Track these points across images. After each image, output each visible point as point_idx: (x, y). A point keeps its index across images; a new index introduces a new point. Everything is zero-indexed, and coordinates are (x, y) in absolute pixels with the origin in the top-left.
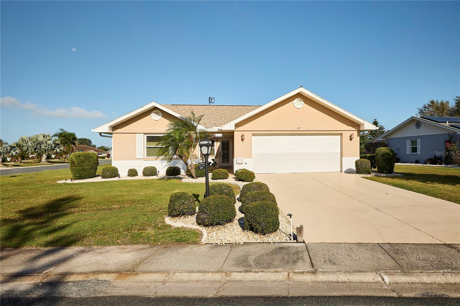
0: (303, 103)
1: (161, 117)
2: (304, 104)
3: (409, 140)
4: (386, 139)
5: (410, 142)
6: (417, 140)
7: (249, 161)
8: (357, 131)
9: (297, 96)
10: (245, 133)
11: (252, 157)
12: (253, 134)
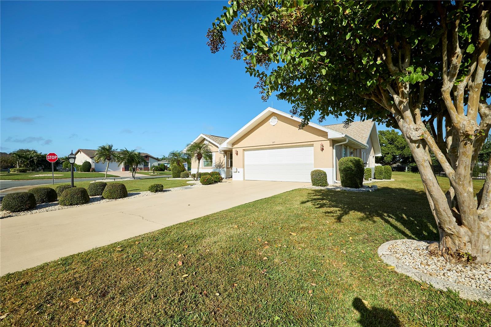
0: (277, 120)
1: (208, 143)
7: (240, 170)
8: (329, 141)
9: (273, 114)
10: (238, 149)
11: (244, 167)
12: (244, 150)
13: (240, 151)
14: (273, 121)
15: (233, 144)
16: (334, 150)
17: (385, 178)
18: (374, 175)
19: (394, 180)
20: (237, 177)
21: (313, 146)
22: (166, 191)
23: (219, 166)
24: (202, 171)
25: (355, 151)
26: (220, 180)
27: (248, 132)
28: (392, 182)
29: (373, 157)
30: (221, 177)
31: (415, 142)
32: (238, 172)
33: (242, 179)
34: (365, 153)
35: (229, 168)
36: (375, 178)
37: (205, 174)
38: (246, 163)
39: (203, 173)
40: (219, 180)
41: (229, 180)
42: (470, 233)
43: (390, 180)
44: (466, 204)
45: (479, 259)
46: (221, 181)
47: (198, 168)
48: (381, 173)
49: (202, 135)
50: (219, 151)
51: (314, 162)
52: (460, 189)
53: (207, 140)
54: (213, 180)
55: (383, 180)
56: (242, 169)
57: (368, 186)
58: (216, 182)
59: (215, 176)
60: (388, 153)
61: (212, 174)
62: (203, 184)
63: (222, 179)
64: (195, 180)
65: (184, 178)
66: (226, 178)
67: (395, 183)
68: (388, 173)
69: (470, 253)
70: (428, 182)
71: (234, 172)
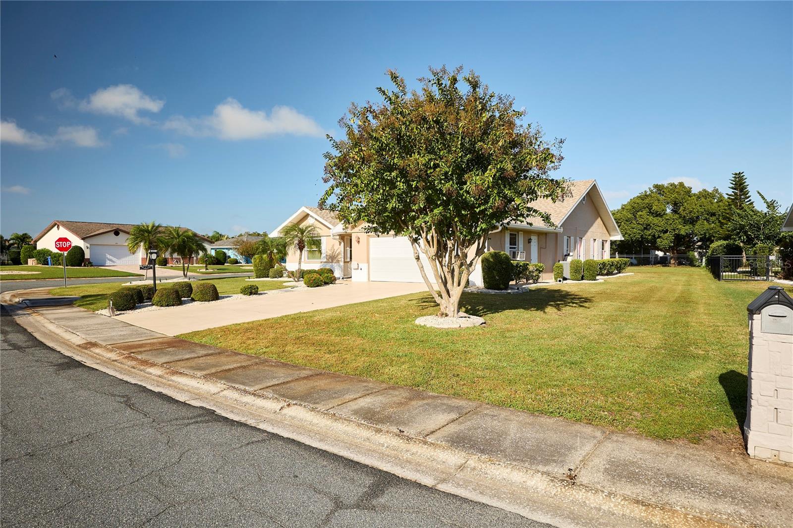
1: (315, 220)
7: (364, 266)
10: (359, 235)
11: (368, 262)
12: (368, 236)
13: (363, 237)
17: (586, 278)
18: (570, 273)
19: (602, 281)
20: (358, 276)
22: (261, 294)
23: (332, 258)
24: (306, 267)
26: (333, 280)
30: (334, 277)
32: (360, 269)
33: (366, 280)
35: (348, 262)
36: (568, 279)
37: (310, 272)
38: (371, 256)
39: (307, 271)
40: (331, 280)
41: (345, 282)
42: (446, 302)
43: (593, 281)
45: (449, 315)
46: (333, 282)
47: (300, 263)
49: (303, 209)
50: (331, 235)
53: (311, 217)
54: (322, 281)
55: (582, 281)
56: (366, 265)
58: (326, 283)
59: (326, 275)
60: (666, 231)
61: (320, 272)
62: (308, 287)
63: (335, 279)
64: (296, 281)
65: (276, 277)
66: (343, 278)
68: (590, 270)
69: (448, 312)
71: (354, 269)
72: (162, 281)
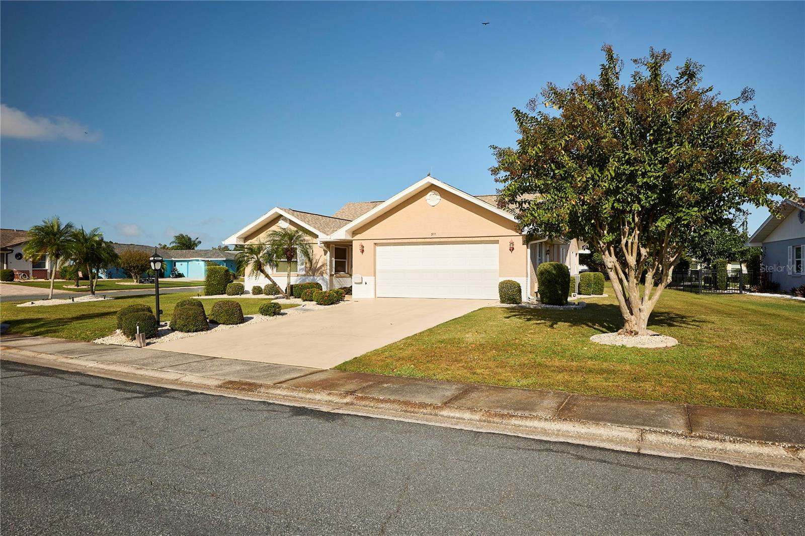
0: (439, 197)
1: (288, 224)
2: (442, 199)
3: (791, 247)
4: (763, 244)
5: (793, 251)
6: (802, 246)
7: (369, 279)
8: (521, 237)
9: (432, 187)
10: (364, 243)
11: (375, 275)
12: (375, 244)
13: (368, 246)
14: (432, 198)
15: (355, 233)
16: (529, 250)
17: (594, 293)
18: (579, 286)
19: (607, 296)
20: (362, 292)
21: (498, 243)
23: (314, 271)
25: (552, 248)
27: (385, 213)
28: (604, 299)
29: (576, 254)
31: (610, 269)
32: (364, 283)
33: (373, 296)
34: (564, 250)
36: (580, 293)
38: (378, 267)
42: (636, 319)
43: (601, 296)
44: (633, 302)
45: (639, 333)
48: (589, 285)
49: (276, 210)
50: (319, 243)
51: (498, 268)
52: (630, 294)
53: (285, 219)
55: (592, 296)
56: (372, 278)
57: (574, 303)
64: (287, 298)
67: (607, 300)
68: (599, 284)
69: (636, 330)
70: (616, 290)
71: (355, 283)
72: (76, 300)
